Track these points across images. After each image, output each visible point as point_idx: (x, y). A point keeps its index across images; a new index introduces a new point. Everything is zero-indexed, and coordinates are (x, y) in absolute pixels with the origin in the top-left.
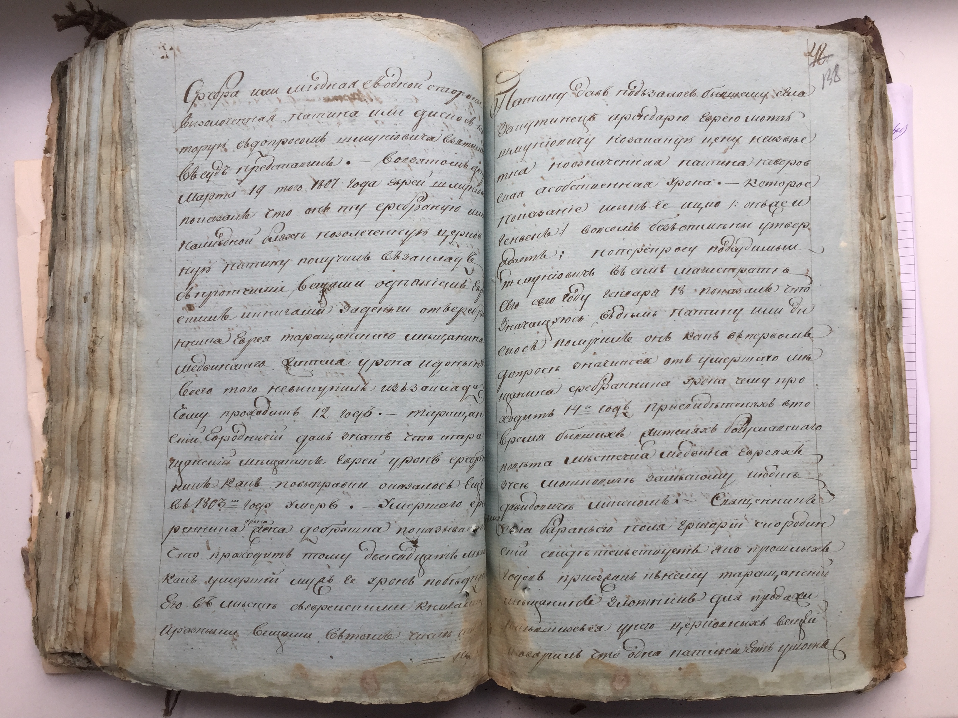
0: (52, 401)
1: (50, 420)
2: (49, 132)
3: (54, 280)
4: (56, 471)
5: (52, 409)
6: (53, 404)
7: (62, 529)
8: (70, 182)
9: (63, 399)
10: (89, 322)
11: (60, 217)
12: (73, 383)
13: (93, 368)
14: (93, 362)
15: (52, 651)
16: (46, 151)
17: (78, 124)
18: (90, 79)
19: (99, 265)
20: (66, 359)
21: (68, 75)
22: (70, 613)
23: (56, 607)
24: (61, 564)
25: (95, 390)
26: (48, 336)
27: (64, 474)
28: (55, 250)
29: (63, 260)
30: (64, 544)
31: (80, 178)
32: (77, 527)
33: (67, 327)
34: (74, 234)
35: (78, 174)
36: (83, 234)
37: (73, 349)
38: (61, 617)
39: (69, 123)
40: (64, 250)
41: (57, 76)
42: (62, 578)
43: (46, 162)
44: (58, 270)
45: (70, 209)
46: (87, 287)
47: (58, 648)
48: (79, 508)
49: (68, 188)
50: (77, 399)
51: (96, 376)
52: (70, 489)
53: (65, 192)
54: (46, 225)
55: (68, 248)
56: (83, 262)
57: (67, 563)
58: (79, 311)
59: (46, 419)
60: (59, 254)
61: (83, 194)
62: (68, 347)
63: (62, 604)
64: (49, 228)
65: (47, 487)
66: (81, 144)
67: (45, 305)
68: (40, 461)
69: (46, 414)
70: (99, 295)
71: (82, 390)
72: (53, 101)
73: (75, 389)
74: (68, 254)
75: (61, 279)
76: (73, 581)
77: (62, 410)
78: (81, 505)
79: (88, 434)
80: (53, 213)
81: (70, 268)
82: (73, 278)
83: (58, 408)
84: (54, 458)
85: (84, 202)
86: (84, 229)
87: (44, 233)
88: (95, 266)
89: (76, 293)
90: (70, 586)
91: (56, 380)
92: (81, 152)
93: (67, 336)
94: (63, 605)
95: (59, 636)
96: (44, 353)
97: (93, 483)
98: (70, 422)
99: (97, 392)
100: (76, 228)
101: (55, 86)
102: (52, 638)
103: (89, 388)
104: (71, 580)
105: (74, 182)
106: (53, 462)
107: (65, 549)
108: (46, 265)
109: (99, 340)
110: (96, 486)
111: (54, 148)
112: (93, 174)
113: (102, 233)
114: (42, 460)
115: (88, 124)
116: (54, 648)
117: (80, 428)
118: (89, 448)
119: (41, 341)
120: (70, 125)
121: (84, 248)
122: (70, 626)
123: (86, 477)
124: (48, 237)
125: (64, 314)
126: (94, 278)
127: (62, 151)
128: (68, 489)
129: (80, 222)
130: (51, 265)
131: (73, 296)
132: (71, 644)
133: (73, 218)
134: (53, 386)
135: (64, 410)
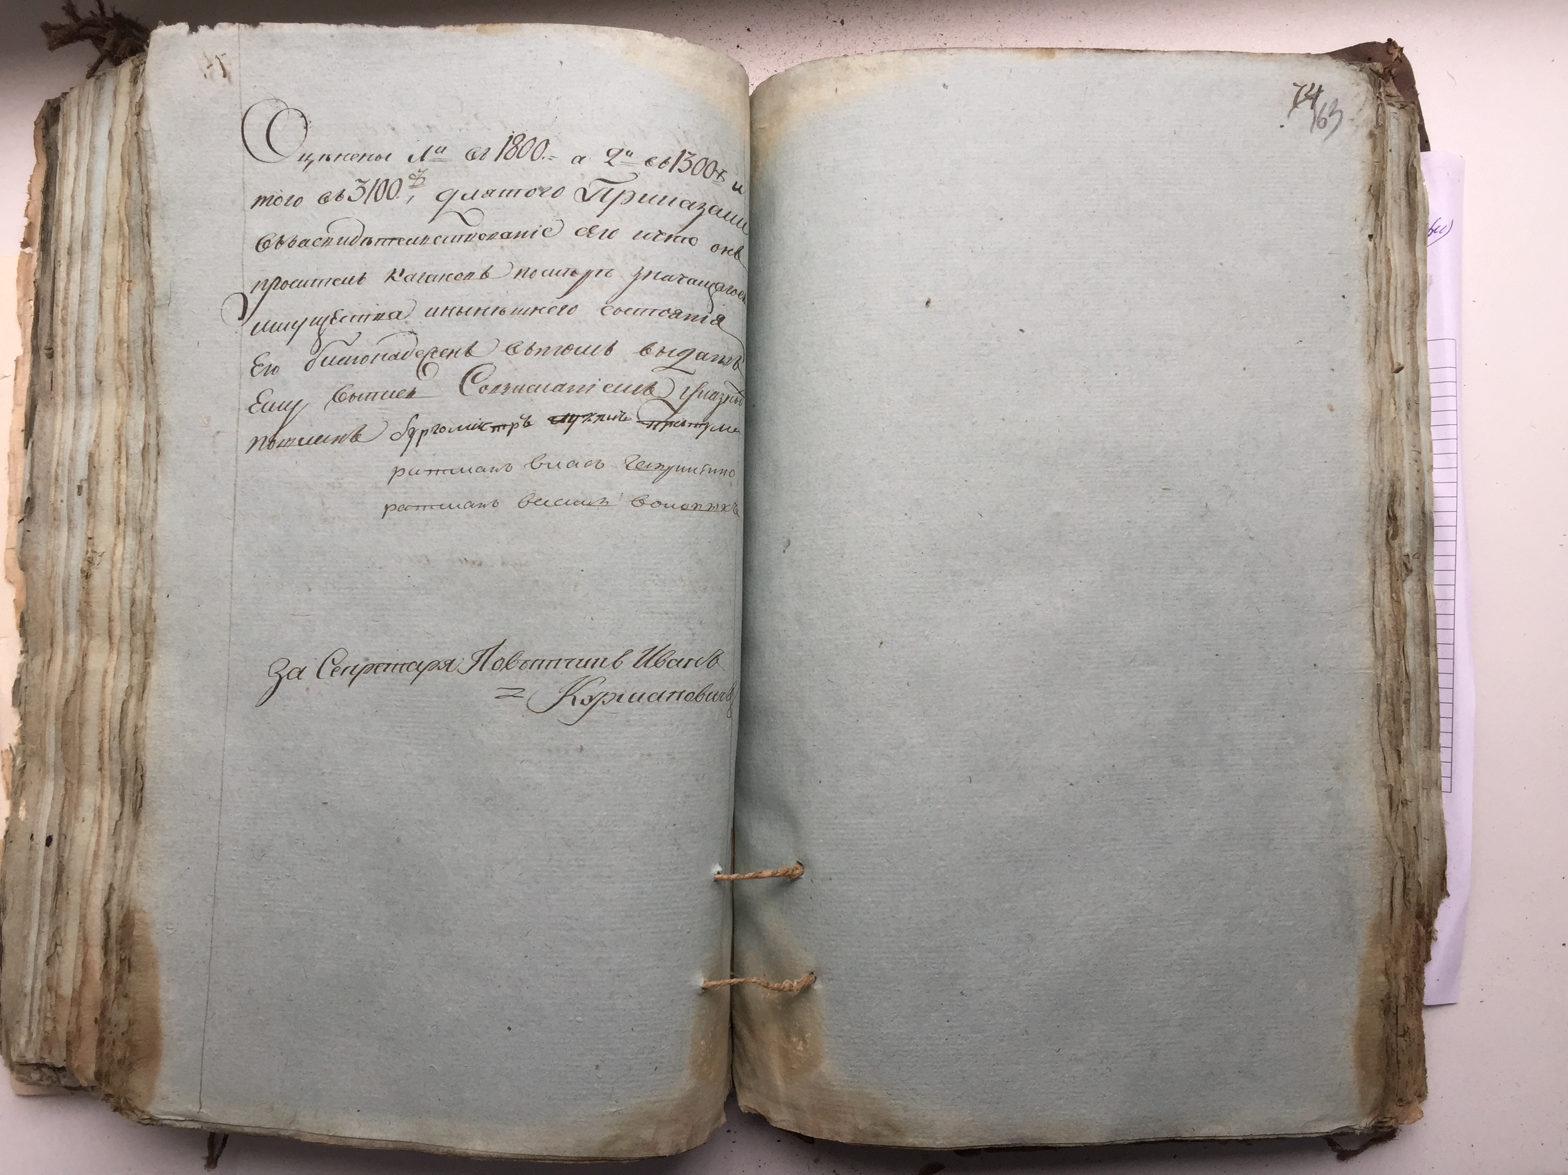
0: (27, 652)
1: (24, 684)
2: (29, 213)
3: (32, 455)
4: (33, 767)
5: (27, 665)
6: (29, 658)
7: (40, 863)
8: (60, 296)
9: (44, 651)
10: (85, 527)
11: (43, 353)
12: (60, 624)
13: (88, 603)
14: (88, 594)
15: (22, 1061)
16: (25, 244)
17: (73, 203)
18: (92, 130)
19: (98, 436)
20: (50, 585)
21: (61, 119)
22: (49, 1001)
23: (28, 989)
24: (37, 919)
25: (91, 638)
26: (22, 547)
27: (44, 774)
28: (36, 407)
29: (48, 422)
30: (43, 887)
31: (74, 290)
32: (60, 862)
33: (53, 532)
34: (65, 382)
35: (71, 284)
36: (77, 383)
37: (61, 569)
38: (36, 1008)
39: (59, 201)
40: (50, 407)
41: (43, 122)
42: (38, 943)
43: (25, 260)
44: (40, 439)
45: (59, 340)
46: (82, 472)
47: (31, 1057)
48: (64, 830)
49: (57, 306)
50: (66, 652)
51: (92, 616)
52: (53, 799)
53: (52, 312)
54: (23, 365)
55: (55, 404)
56: (76, 428)
57: (47, 920)
58: (70, 509)
59: (18, 681)
60: (42, 413)
61: (79, 318)
62: (53, 566)
63: (39, 985)
64: (26, 369)
65: (19, 792)
66: (78, 235)
67: (20, 497)
68: (9, 749)
69: (18, 673)
70: (97, 484)
71: (73, 638)
72: (38, 163)
73: (62, 635)
74: (55, 414)
75: (45, 454)
76: (53, 950)
77: (43, 667)
78: (68, 826)
79: (78, 711)
80: (33, 346)
81: (57, 436)
82: (61, 454)
83: (37, 664)
84: (30, 746)
85: (80, 332)
86: (78, 376)
87: (19, 377)
88: (93, 437)
89: (66, 479)
90: (48, 959)
91: (34, 618)
92: (77, 247)
93: (50, 547)
94: (40, 987)
95: (34, 1036)
96: (18, 574)
97: (86, 791)
98: (54, 691)
99: (92, 642)
100: (67, 373)
101: (40, 138)
102: (23, 1041)
103: (82, 637)
104: (50, 949)
105: (66, 298)
106: (28, 752)
107: (43, 895)
108: (22, 431)
109: (98, 558)
110: (89, 796)
111: (37, 238)
112: (93, 285)
113: (104, 384)
114: (11, 747)
115: (88, 203)
116: (24, 1057)
117: (67, 701)
118: (80, 733)
119: (13, 555)
120: (60, 203)
121: (79, 407)
122: (48, 1022)
123: (75, 781)
124: (25, 384)
125: (47, 511)
126: (91, 456)
127: (50, 245)
128: (51, 799)
129: (74, 363)
130: (29, 431)
131: (61, 482)
132: (50, 1052)
133: (63, 356)
134: (30, 628)
135: (46, 667)
